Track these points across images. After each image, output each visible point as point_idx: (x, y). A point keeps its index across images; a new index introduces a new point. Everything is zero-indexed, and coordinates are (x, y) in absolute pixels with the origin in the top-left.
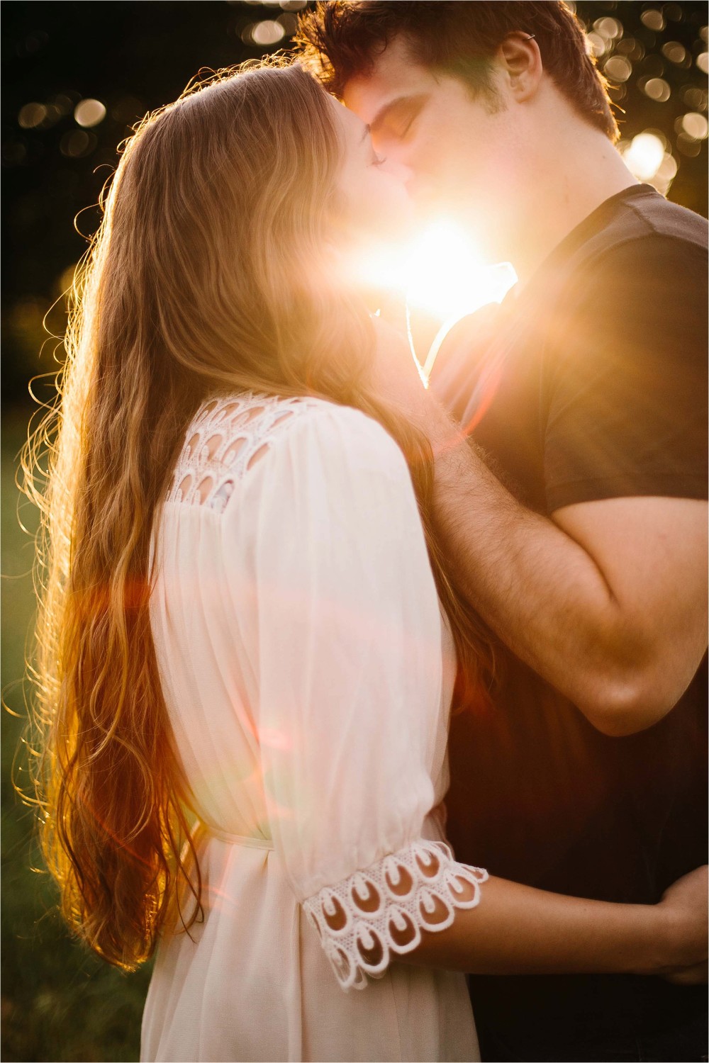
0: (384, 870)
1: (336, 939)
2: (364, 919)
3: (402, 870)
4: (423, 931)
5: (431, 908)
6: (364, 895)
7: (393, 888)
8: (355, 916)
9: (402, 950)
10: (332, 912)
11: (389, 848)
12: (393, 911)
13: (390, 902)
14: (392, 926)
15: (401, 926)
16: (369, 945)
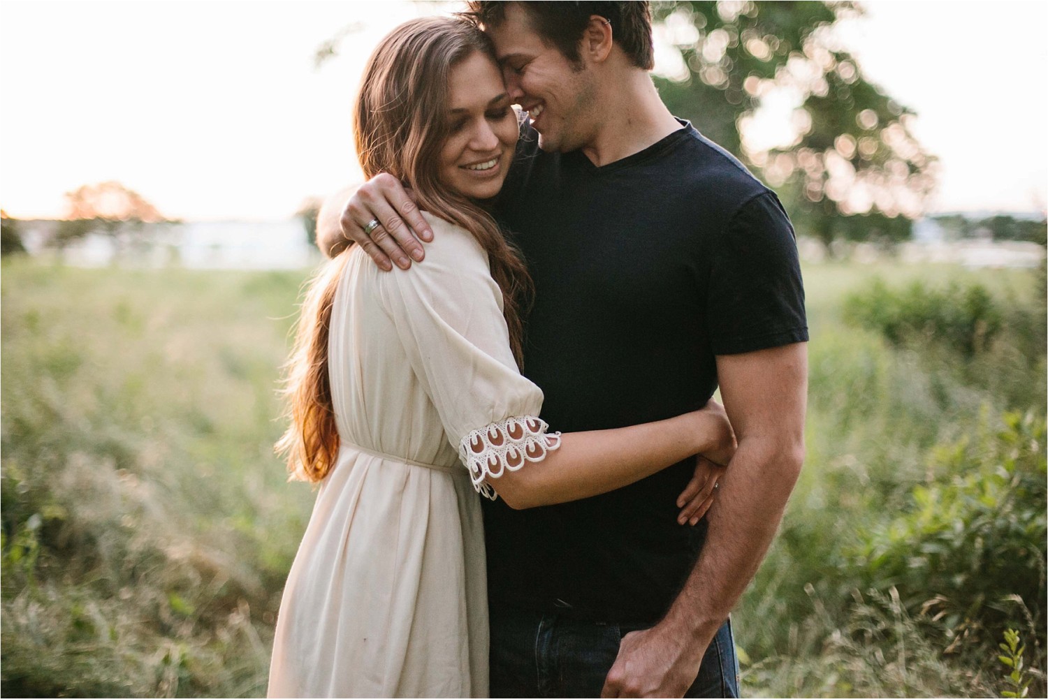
0: (507, 424)
1: (476, 457)
2: (493, 449)
4: (525, 460)
6: (495, 436)
7: (511, 434)
8: (488, 446)
9: (512, 468)
10: (476, 443)
12: (510, 446)
13: (509, 442)
14: (508, 455)
15: (514, 456)
16: (494, 462)
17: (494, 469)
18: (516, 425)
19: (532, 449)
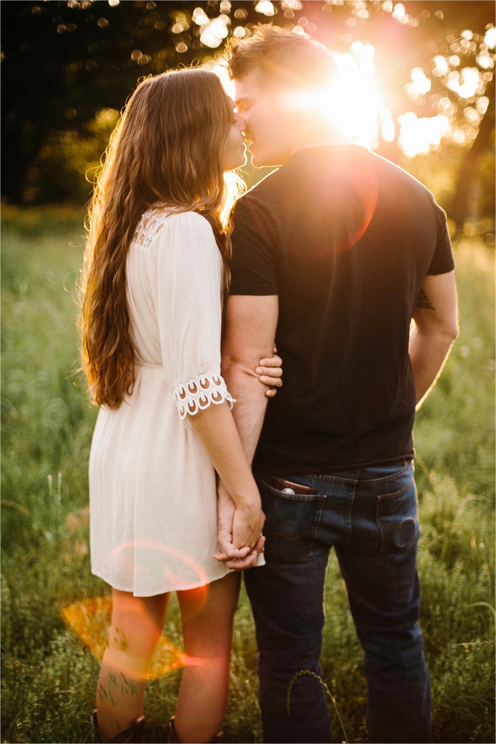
0: (200, 379)
1: (182, 402)
2: (191, 396)
3: (206, 380)
4: (211, 402)
5: (216, 396)
6: (192, 387)
7: (202, 386)
8: (188, 394)
9: (203, 408)
10: (182, 393)
11: (202, 371)
12: (201, 393)
13: (201, 391)
14: (200, 399)
15: (204, 400)
16: (192, 405)
17: (192, 409)
18: (206, 379)
19: (216, 395)
